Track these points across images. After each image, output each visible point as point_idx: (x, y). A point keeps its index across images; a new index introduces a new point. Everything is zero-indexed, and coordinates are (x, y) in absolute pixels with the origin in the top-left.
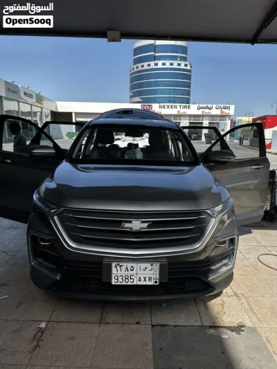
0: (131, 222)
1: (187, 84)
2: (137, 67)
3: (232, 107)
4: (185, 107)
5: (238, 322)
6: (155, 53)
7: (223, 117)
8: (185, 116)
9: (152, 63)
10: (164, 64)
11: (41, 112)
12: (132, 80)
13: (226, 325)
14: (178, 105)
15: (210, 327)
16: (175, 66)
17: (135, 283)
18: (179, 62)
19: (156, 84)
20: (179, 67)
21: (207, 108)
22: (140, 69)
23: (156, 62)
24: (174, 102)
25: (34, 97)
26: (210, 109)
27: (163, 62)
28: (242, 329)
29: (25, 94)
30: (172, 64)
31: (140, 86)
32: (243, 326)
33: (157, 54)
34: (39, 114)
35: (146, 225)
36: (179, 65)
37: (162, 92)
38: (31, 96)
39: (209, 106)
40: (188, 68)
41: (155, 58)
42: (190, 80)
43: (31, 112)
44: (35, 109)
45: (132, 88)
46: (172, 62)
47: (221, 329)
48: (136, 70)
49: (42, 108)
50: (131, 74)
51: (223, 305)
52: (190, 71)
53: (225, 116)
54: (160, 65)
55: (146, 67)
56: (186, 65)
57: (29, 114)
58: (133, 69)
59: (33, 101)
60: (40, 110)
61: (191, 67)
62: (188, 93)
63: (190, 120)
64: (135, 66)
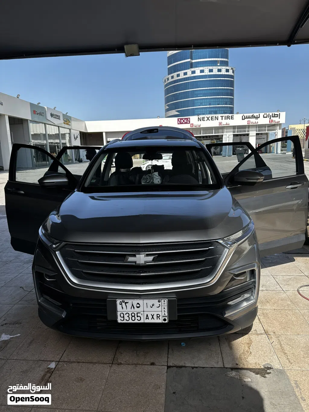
0: (134, 256)
1: (229, 91)
2: (172, 77)
3: (283, 115)
4: (228, 118)
5: (264, 364)
6: (192, 59)
7: (272, 126)
8: (228, 127)
9: (189, 72)
10: (202, 71)
11: (70, 134)
12: (167, 91)
13: (250, 367)
14: (219, 116)
15: (232, 369)
16: (215, 72)
17: (142, 321)
18: (219, 68)
19: (193, 94)
20: (220, 73)
21: (253, 117)
22: (176, 78)
23: (193, 69)
24: (216, 113)
25: (61, 118)
26: (257, 118)
27: (201, 68)
28: (268, 371)
29: (52, 115)
30: (211, 71)
31: (176, 97)
32: (271, 368)
33: (193, 61)
34: (67, 136)
35: (151, 258)
36: (219, 70)
37: (202, 102)
38: (58, 117)
39: (255, 115)
40: (230, 73)
41: (192, 65)
42: (233, 87)
43: (58, 134)
44: (63, 131)
45: (167, 100)
46: (211, 68)
47: (245, 371)
48: (171, 80)
49: (70, 129)
50: (166, 86)
51: (249, 344)
52: (232, 77)
53: (274, 125)
54: (198, 73)
55: (182, 76)
56: (227, 71)
57: (57, 136)
58: (168, 79)
59: (60, 122)
60: (68, 131)
61: (233, 72)
62: (232, 102)
63: (234, 132)
64: (170, 76)
